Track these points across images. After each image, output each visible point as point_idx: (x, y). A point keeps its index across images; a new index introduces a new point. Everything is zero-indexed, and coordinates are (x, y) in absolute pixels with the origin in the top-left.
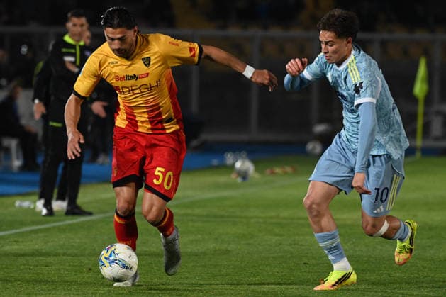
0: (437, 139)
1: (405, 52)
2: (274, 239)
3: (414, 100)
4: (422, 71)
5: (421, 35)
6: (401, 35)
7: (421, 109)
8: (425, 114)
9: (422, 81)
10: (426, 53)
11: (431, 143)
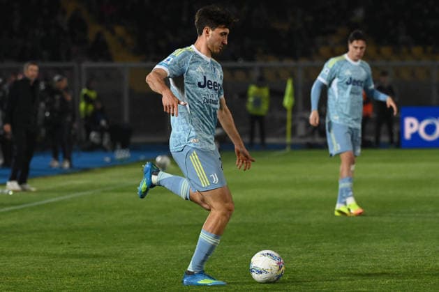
0: (301, 137)
1: (277, 75)
2: (185, 212)
3: (284, 110)
4: (289, 88)
5: (288, 63)
6: (273, 63)
7: (289, 116)
8: (293, 120)
9: (290, 96)
10: (292, 76)
11: (298, 141)
